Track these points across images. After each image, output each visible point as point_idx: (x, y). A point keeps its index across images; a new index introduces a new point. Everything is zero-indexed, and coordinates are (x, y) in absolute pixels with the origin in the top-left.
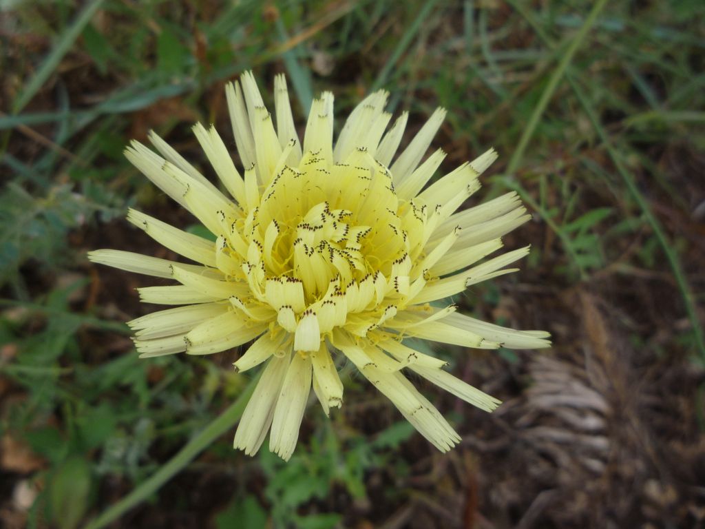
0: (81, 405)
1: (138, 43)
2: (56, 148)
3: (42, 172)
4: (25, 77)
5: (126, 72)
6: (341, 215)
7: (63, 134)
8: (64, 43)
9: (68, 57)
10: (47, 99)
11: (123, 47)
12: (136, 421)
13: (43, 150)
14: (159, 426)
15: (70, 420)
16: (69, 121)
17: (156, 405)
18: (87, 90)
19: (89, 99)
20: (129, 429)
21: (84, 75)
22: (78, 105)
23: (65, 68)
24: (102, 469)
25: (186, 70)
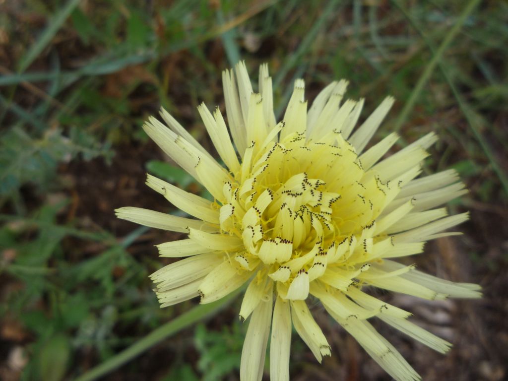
0: (63, 295)
1: (112, 24)
2: (49, 98)
3: (38, 117)
4: (27, 46)
5: (103, 45)
6: (317, 184)
7: (54, 89)
8: (57, 21)
9: (61, 32)
10: (43, 62)
11: (101, 25)
12: (103, 307)
13: (39, 101)
14: (121, 311)
15: (54, 305)
16: (59, 79)
17: (118, 294)
18: (73, 56)
19: (74, 64)
20: (97, 313)
21: (72, 46)
22: (66, 67)
23: (58, 40)
24: (77, 342)
25: (148, 44)
